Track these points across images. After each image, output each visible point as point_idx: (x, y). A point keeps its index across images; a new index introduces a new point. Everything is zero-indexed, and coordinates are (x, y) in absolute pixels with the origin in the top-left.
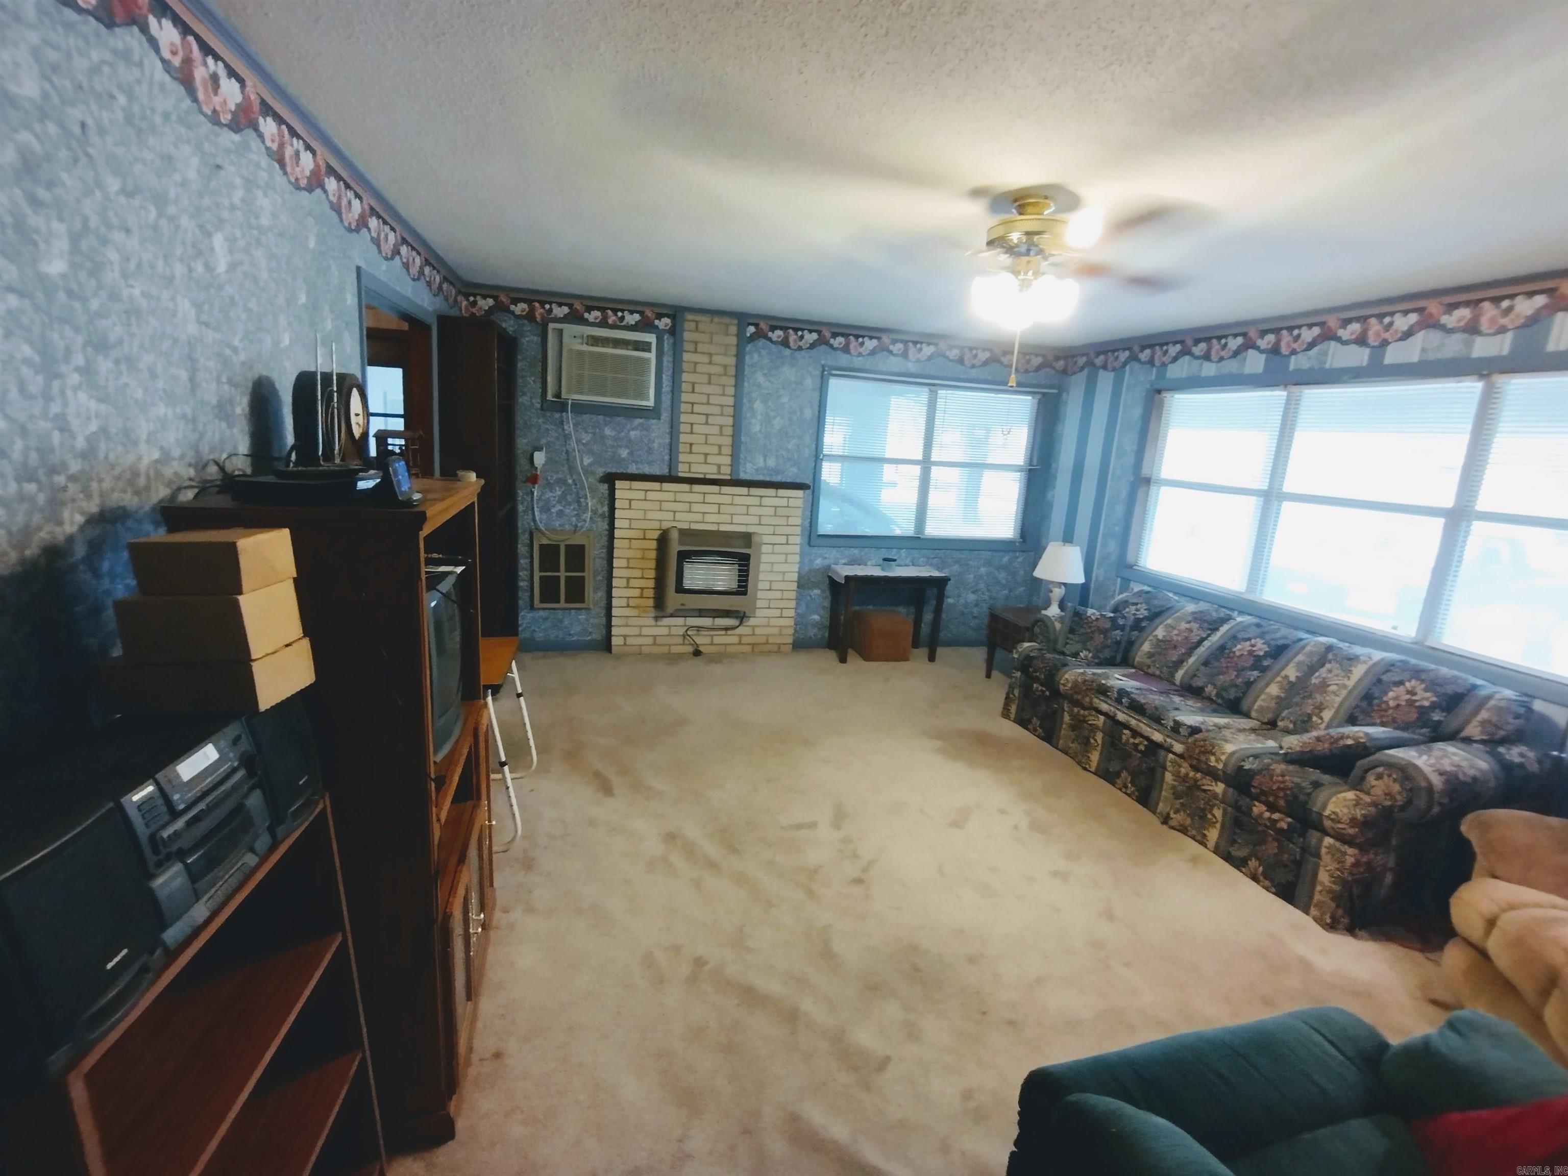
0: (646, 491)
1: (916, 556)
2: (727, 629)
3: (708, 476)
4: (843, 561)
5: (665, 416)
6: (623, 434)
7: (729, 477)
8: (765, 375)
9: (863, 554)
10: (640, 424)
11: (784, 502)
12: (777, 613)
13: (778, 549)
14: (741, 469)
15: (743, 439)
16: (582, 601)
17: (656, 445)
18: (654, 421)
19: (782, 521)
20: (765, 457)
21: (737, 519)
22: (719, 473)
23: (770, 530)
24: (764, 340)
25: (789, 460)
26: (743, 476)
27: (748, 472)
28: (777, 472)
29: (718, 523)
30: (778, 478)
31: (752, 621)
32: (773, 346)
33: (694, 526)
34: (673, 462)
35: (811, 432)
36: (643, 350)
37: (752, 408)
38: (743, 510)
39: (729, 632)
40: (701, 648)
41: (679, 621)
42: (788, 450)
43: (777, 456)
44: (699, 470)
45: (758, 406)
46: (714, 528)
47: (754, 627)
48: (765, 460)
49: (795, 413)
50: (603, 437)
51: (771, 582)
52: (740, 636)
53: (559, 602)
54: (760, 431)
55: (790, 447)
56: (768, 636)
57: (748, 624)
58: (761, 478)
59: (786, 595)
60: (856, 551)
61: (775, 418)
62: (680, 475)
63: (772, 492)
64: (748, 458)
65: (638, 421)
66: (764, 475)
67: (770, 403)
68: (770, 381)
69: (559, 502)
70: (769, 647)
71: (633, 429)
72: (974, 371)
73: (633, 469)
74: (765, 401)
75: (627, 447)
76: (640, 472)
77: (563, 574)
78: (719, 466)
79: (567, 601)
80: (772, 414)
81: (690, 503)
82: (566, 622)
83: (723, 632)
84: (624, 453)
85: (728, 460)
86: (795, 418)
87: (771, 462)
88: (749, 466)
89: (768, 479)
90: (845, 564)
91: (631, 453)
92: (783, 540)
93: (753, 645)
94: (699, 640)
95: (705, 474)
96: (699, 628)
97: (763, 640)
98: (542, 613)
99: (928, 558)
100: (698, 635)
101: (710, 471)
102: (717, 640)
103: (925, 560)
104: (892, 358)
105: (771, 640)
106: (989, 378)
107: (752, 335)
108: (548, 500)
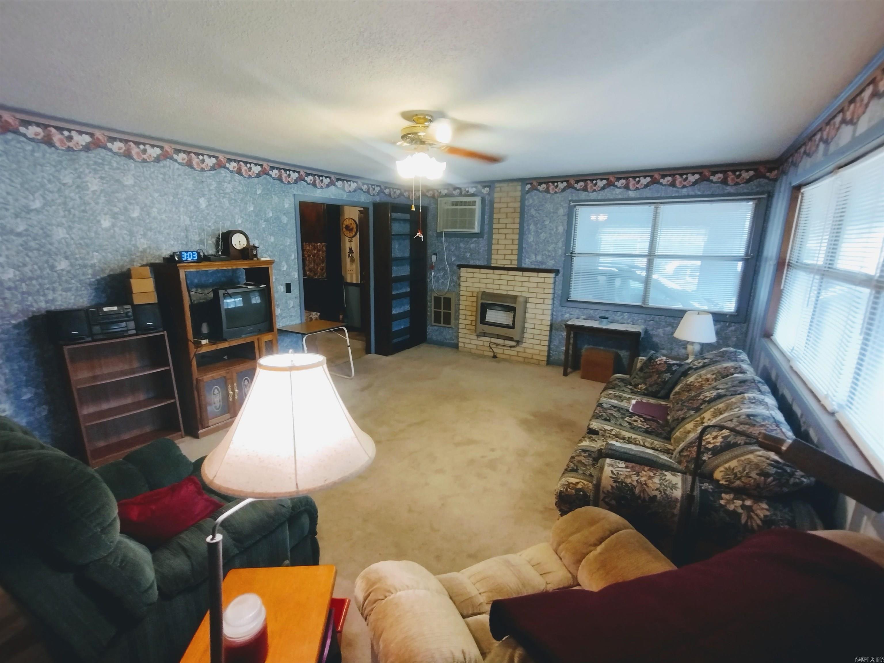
0: (474, 273)
1: (636, 318)
2: (511, 347)
3: (506, 266)
4: (583, 317)
5: (486, 236)
6: (468, 246)
7: (516, 266)
8: (536, 210)
9: (596, 314)
10: (475, 241)
11: (542, 280)
12: (538, 342)
13: (538, 306)
14: (523, 261)
15: (524, 246)
16: (450, 324)
17: (481, 251)
18: (481, 239)
19: (541, 291)
20: (536, 255)
21: (516, 289)
22: (511, 264)
23: (534, 295)
24: (536, 191)
25: (549, 256)
26: (524, 266)
27: (527, 263)
28: (542, 263)
29: (507, 290)
30: (543, 267)
31: (524, 345)
32: (540, 193)
33: (495, 291)
34: (489, 259)
35: (562, 239)
36: (473, 205)
37: (529, 229)
38: (520, 284)
39: (512, 349)
40: (498, 356)
41: (488, 339)
42: (549, 251)
43: (543, 255)
44: (501, 263)
45: (532, 227)
46: (505, 293)
47: (525, 348)
48: (536, 257)
49: (553, 229)
50: (460, 248)
51: (535, 324)
52: (518, 352)
53: (440, 323)
54: (533, 241)
55: (550, 249)
56: (533, 354)
57: (522, 346)
58: (533, 267)
59: (544, 333)
60: (592, 312)
61: (541, 233)
62: (492, 265)
63: (535, 274)
64: (527, 256)
65: (474, 239)
66: (535, 265)
67: (539, 225)
68: (538, 213)
69: (442, 278)
70: (532, 361)
71: (472, 243)
72: (685, 190)
73: (472, 263)
74: (536, 225)
75: (469, 252)
76: (474, 264)
77: (442, 311)
78: (511, 260)
79: (444, 324)
80: (540, 231)
81: (493, 279)
82: (444, 333)
83: (509, 348)
84: (468, 255)
85: (516, 257)
86: (553, 232)
87: (539, 258)
88: (527, 260)
89: (537, 267)
90: (584, 319)
91: (471, 255)
92: (541, 301)
93: (525, 358)
94: (495, 350)
95: (504, 265)
96: (497, 345)
97: (530, 356)
98: (436, 328)
99: (645, 320)
100: (496, 347)
101: (507, 263)
102: (506, 352)
103: (643, 321)
104: (617, 190)
105: (535, 357)
106: (699, 193)
107: (529, 189)
108: (438, 277)
